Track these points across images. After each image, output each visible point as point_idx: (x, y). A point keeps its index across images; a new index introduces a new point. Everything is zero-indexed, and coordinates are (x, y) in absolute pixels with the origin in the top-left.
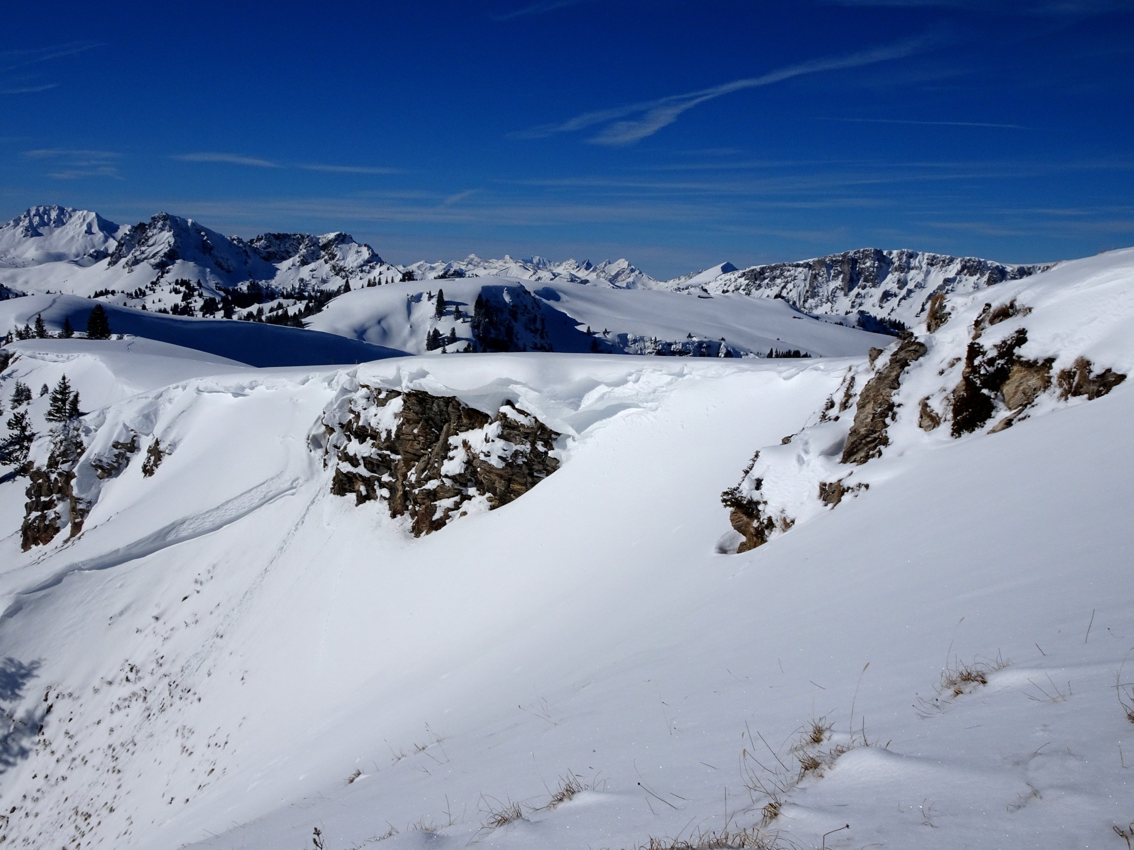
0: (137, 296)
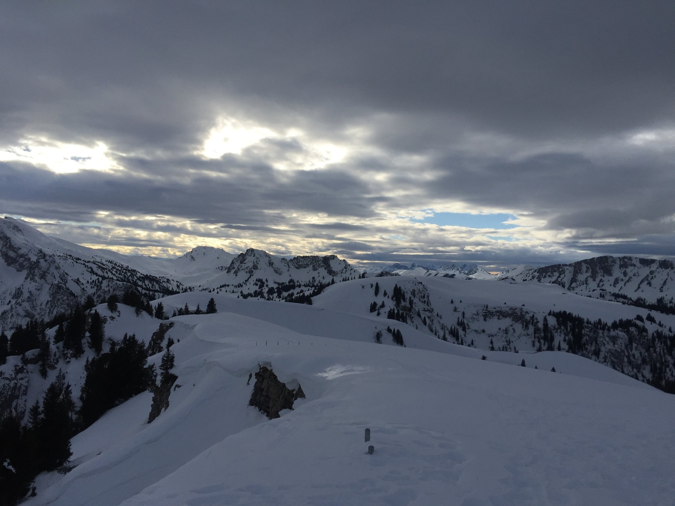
0: (239, 287)
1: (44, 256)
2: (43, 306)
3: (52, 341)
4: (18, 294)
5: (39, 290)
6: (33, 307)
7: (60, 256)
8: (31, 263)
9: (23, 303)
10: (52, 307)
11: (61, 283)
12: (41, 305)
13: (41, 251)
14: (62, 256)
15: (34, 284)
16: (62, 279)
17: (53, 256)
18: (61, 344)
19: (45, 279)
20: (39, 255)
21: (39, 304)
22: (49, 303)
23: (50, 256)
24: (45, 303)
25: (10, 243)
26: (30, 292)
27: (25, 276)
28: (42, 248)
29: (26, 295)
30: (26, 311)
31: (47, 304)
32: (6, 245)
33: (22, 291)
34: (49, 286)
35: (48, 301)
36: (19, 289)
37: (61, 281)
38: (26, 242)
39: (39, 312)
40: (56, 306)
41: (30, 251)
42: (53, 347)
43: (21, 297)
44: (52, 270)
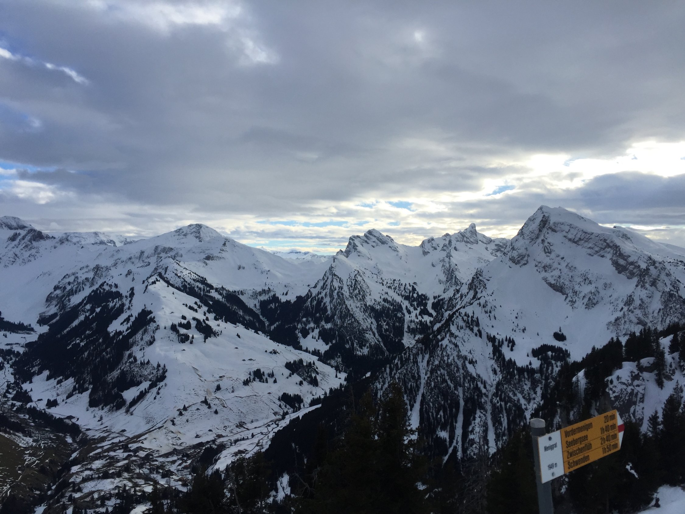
1: (654, 263)
2: (656, 314)
3: (667, 350)
4: (629, 301)
5: (650, 297)
6: (645, 315)
7: (670, 262)
8: (640, 271)
9: (635, 311)
10: (664, 315)
11: (673, 291)
12: (653, 313)
13: (650, 258)
14: (673, 262)
15: (644, 291)
16: (674, 287)
17: (663, 263)
18: (676, 355)
19: (656, 286)
20: (649, 262)
21: (651, 312)
22: (661, 311)
23: (660, 263)
24: (657, 311)
25: (620, 251)
26: (641, 300)
27: (636, 283)
28: (651, 255)
29: (637, 302)
30: (639, 319)
31: (659, 312)
32: (616, 253)
33: (633, 299)
34: (661, 293)
35: (660, 310)
36: (630, 296)
37: (672, 289)
38: (635, 250)
39: (651, 319)
40: (668, 315)
41: (639, 259)
42: (668, 357)
43: (633, 304)
44: (663, 276)
